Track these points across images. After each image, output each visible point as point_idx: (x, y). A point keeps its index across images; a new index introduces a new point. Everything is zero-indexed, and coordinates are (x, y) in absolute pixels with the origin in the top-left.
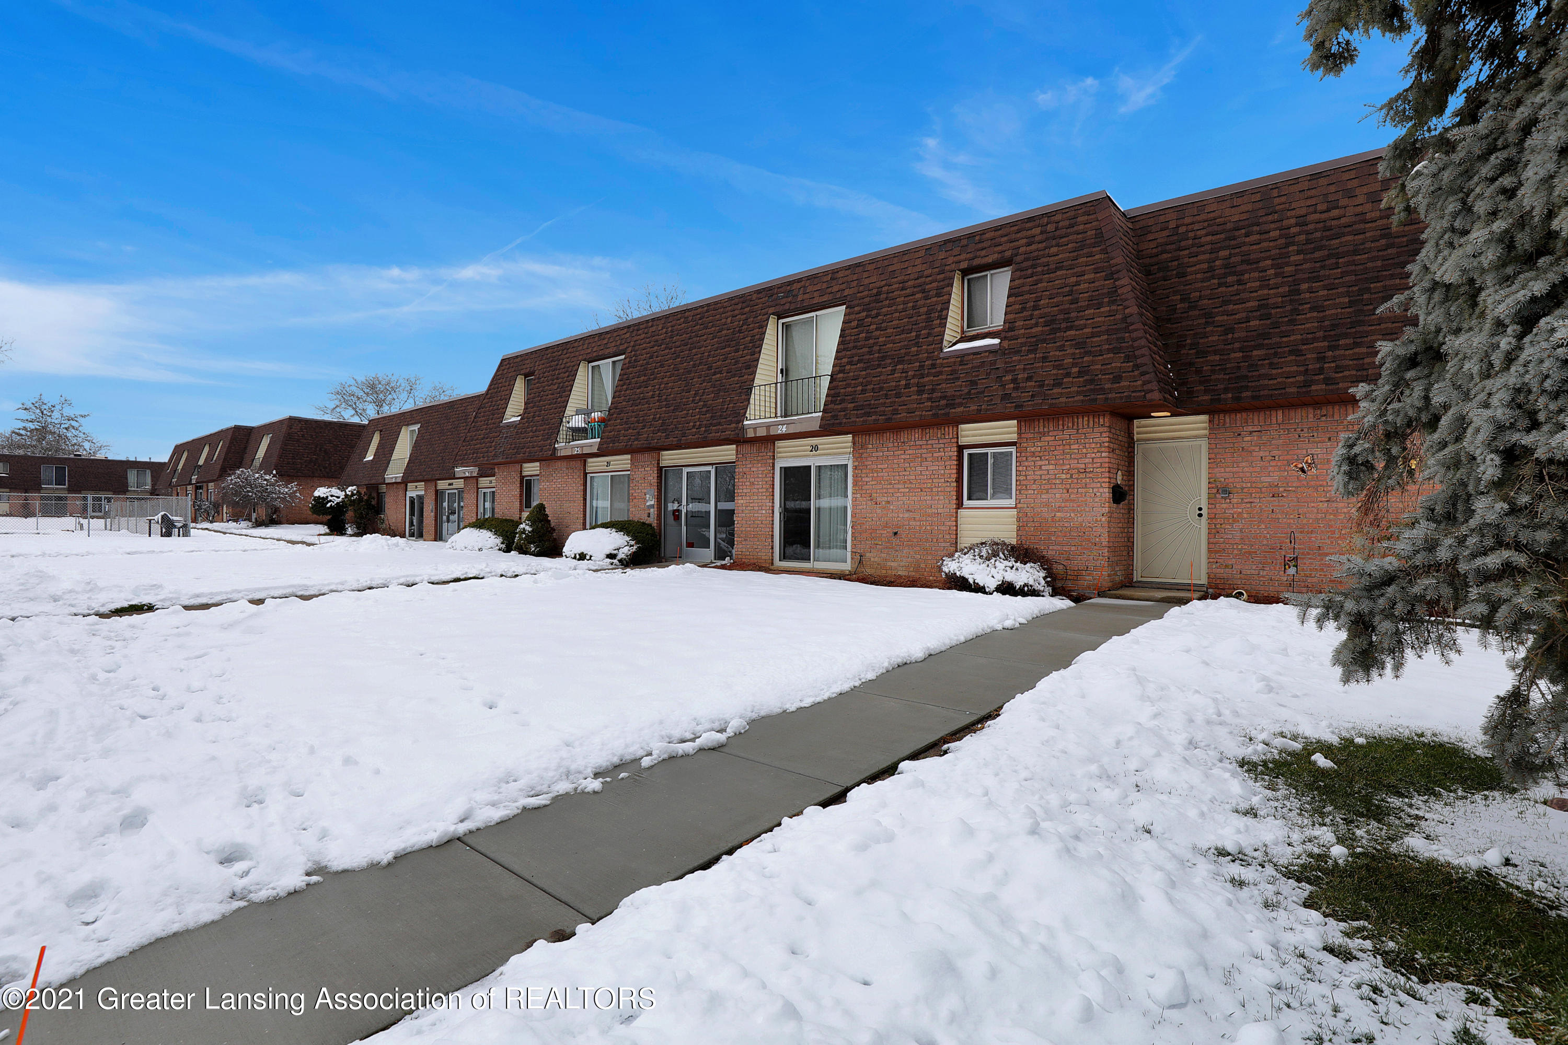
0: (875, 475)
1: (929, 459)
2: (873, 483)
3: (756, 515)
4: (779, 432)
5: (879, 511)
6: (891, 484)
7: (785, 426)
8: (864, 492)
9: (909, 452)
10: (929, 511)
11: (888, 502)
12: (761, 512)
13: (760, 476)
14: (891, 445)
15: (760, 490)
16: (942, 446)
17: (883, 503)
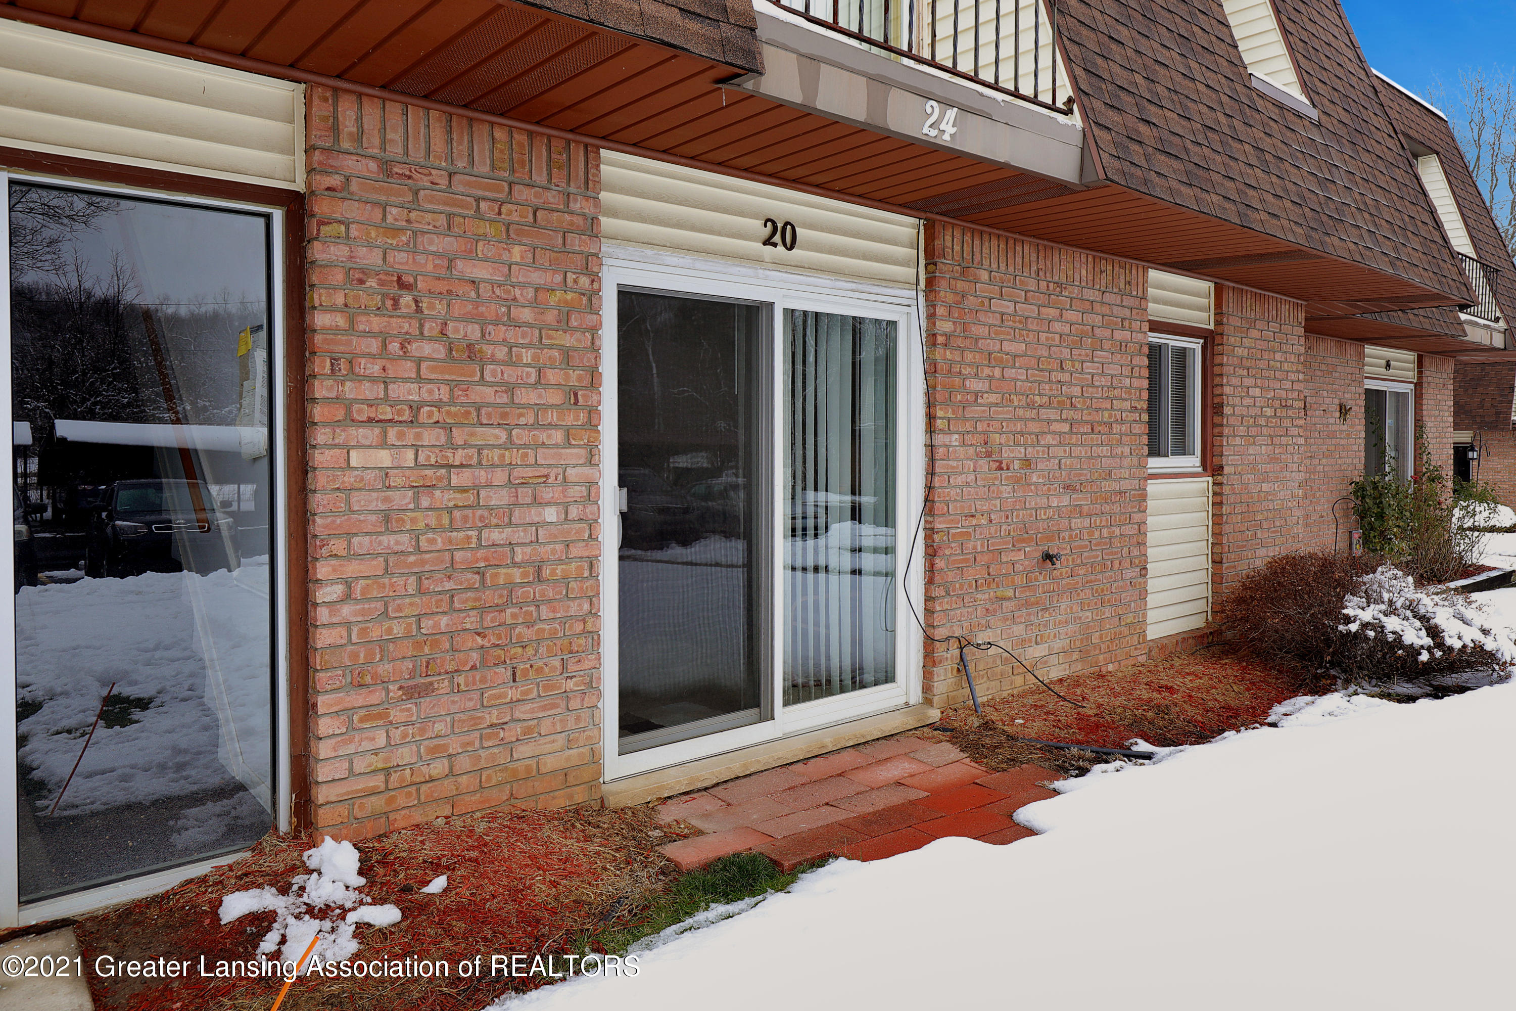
0: (997, 372)
1: (1107, 345)
2: (993, 398)
3: (496, 536)
4: (928, 132)
5: (1006, 491)
6: (1031, 406)
7: (952, 113)
8: (969, 427)
9: (1071, 315)
10: (1108, 486)
11: (1027, 463)
12: (533, 515)
13: (526, 315)
14: (1032, 285)
15: (525, 396)
16: (1127, 312)
17: (1017, 465)
